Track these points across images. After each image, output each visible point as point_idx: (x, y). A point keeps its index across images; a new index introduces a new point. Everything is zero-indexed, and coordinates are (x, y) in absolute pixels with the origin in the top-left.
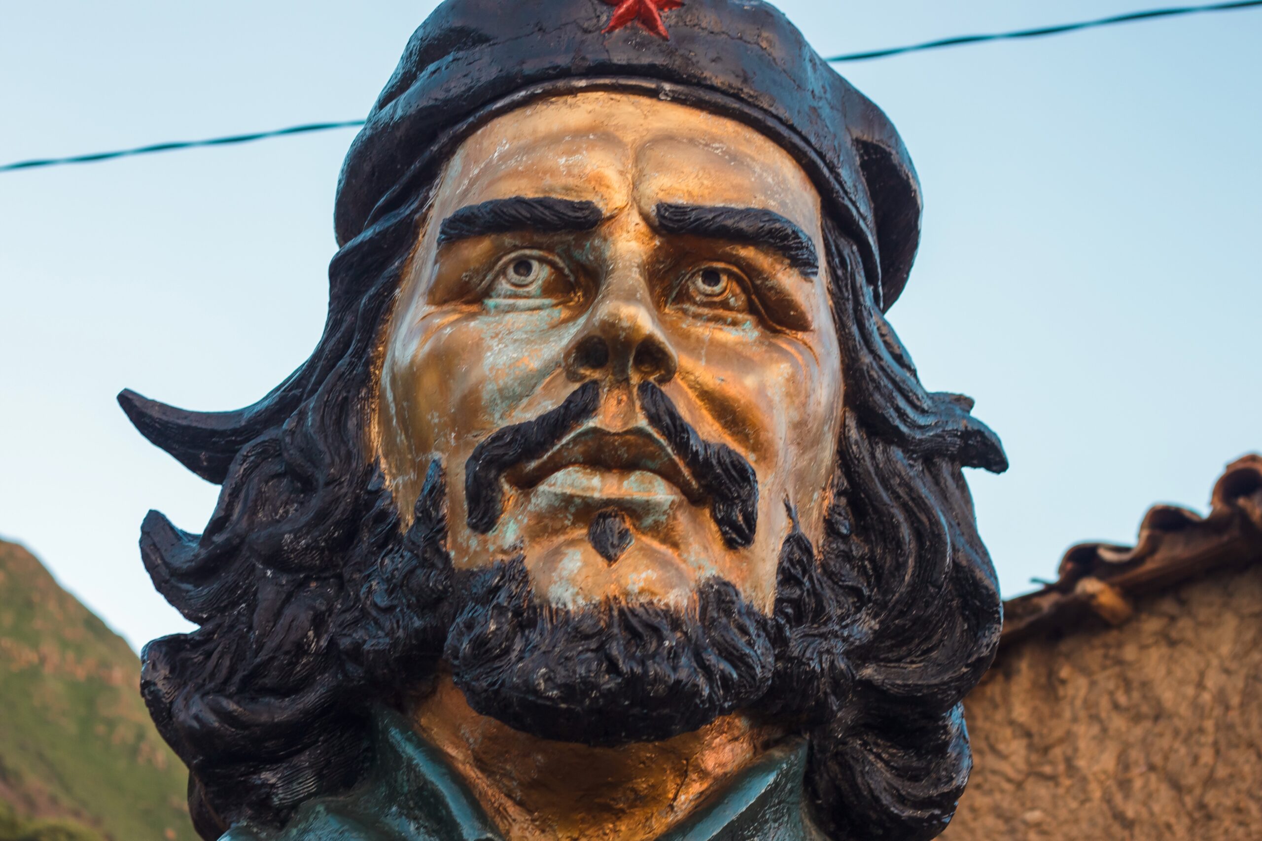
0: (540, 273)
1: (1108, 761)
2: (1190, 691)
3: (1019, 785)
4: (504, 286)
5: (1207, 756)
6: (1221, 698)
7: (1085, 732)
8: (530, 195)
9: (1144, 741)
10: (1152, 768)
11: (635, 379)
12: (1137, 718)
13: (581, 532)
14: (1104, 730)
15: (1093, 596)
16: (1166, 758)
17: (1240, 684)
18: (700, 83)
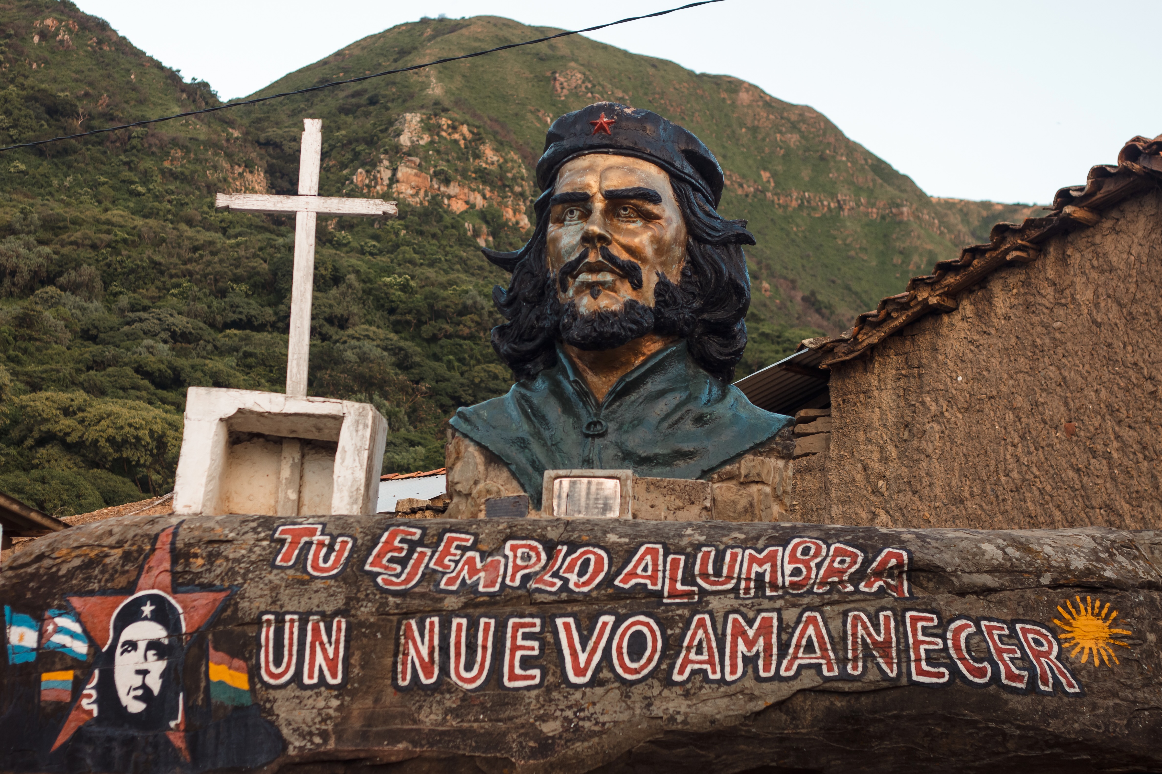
0: (577, 214)
1: (1089, 295)
2: (1125, 256)
3: (1051, 310)
4: (568, 218)
5: (1132, 289)
6: (1138, 258)
7: (1079, 280)
8: (570, 191)
9: (1105, 283)
10: (1109, 296)
11: (599, 245)
12: (1103, 272)
13: (588, 291)
14: (1088, 279)
15: (1069, 214)
16: (1115, 291)
17: (1147, 251)
18: (621, 147)
